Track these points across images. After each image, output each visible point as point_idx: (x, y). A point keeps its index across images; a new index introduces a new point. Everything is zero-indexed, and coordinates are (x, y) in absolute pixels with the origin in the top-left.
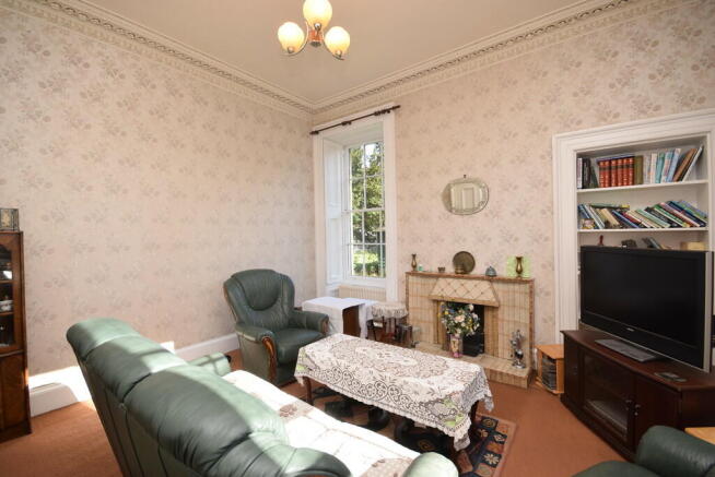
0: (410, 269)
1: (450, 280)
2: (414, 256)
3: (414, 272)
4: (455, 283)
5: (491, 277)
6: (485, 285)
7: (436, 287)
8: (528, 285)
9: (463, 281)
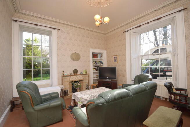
0: (62, 75)
1: (74, 76)
2: (63, 71)
3: (64, 76)
4: (75, 77)
5: (81, 74)
6: (81, 76)
7: (71, 78)
8: (88, 75)
9: (77, 76)
